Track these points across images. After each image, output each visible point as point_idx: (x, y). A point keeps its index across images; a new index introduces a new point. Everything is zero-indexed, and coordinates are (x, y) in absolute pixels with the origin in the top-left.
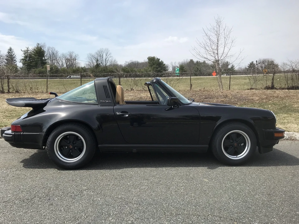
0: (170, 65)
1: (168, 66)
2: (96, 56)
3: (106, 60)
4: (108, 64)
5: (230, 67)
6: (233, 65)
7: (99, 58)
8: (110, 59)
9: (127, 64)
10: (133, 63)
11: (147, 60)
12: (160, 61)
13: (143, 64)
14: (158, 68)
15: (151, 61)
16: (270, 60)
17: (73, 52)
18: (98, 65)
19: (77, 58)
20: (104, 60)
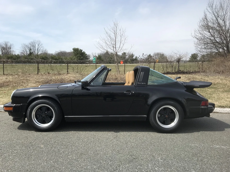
0: (91, 55)
1: (89, 56)
2: (29, 46)
3: (38, 49)
4: (40, 53)
5: (134, 58)
6: (136, 56)
7: (32, 48)
8: (42, 48)
9: (57, 53)
10: (61, 52)
11: (72, 51)
12: (83, 51)
13: (69, 54)
14: (81, 57)
15: (76, 51)
16: (161, 54)
17: (8, 42)
18: (31, 54)
19: (12, 47)
20: (37, 49)
